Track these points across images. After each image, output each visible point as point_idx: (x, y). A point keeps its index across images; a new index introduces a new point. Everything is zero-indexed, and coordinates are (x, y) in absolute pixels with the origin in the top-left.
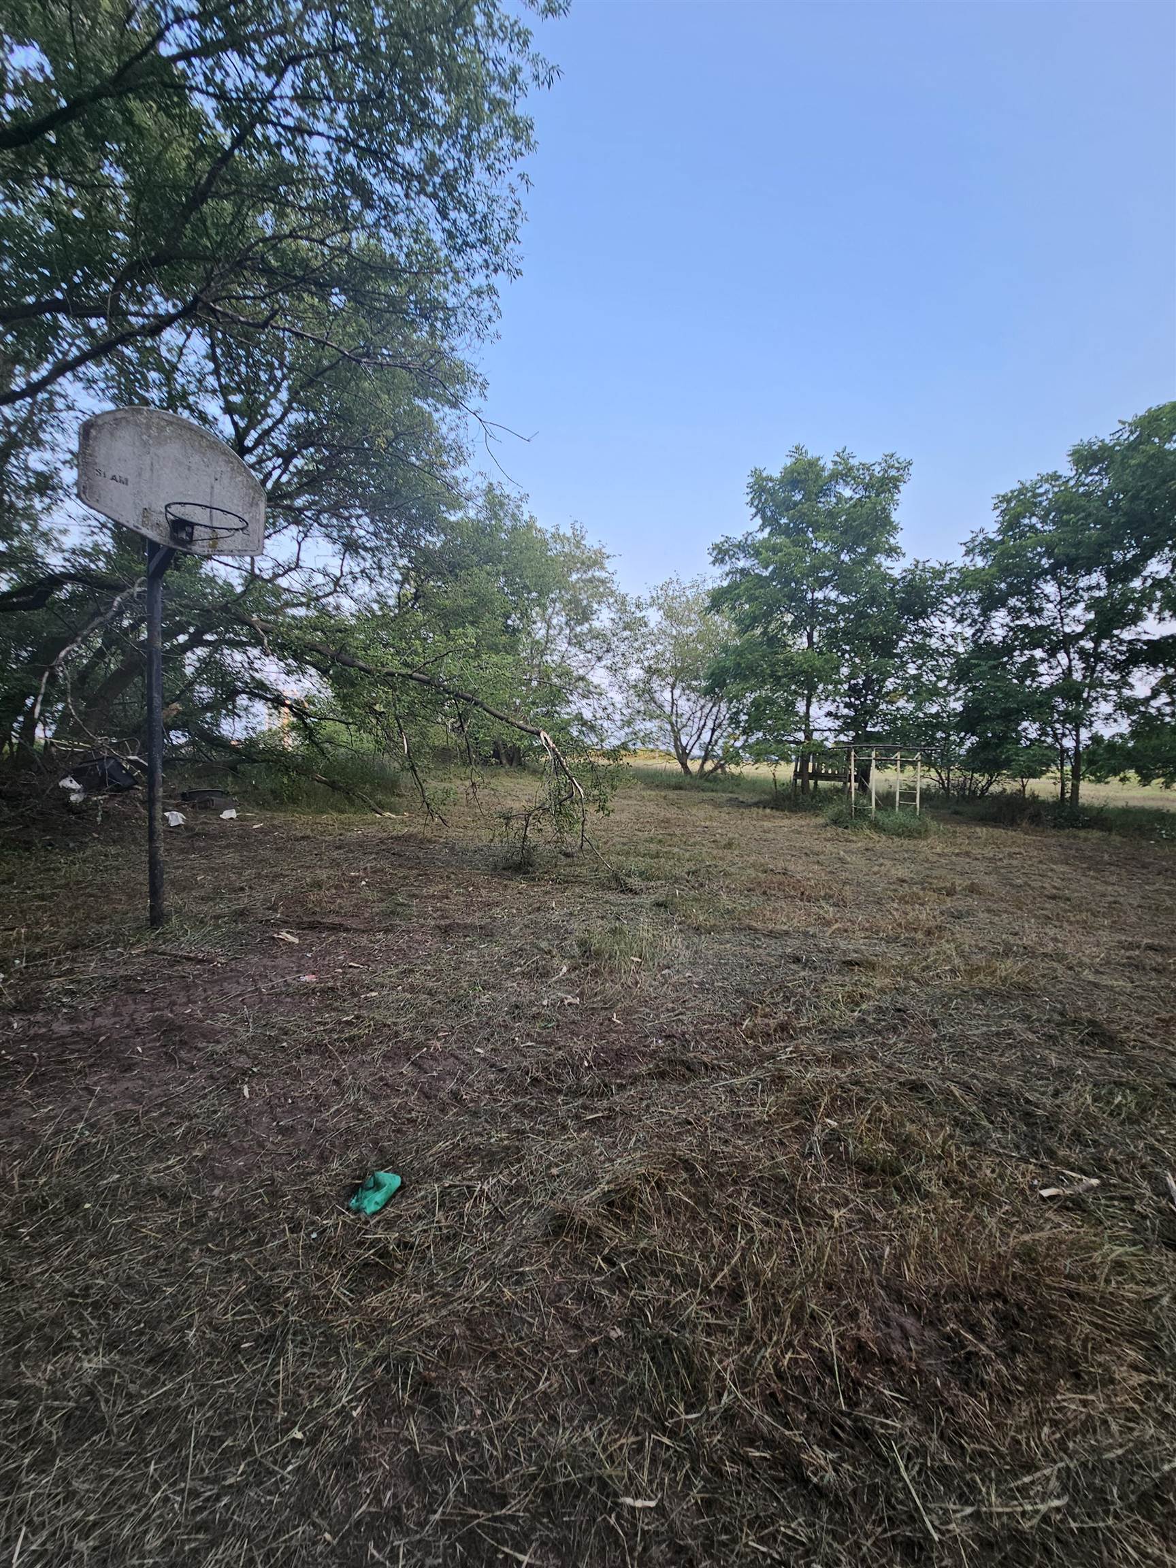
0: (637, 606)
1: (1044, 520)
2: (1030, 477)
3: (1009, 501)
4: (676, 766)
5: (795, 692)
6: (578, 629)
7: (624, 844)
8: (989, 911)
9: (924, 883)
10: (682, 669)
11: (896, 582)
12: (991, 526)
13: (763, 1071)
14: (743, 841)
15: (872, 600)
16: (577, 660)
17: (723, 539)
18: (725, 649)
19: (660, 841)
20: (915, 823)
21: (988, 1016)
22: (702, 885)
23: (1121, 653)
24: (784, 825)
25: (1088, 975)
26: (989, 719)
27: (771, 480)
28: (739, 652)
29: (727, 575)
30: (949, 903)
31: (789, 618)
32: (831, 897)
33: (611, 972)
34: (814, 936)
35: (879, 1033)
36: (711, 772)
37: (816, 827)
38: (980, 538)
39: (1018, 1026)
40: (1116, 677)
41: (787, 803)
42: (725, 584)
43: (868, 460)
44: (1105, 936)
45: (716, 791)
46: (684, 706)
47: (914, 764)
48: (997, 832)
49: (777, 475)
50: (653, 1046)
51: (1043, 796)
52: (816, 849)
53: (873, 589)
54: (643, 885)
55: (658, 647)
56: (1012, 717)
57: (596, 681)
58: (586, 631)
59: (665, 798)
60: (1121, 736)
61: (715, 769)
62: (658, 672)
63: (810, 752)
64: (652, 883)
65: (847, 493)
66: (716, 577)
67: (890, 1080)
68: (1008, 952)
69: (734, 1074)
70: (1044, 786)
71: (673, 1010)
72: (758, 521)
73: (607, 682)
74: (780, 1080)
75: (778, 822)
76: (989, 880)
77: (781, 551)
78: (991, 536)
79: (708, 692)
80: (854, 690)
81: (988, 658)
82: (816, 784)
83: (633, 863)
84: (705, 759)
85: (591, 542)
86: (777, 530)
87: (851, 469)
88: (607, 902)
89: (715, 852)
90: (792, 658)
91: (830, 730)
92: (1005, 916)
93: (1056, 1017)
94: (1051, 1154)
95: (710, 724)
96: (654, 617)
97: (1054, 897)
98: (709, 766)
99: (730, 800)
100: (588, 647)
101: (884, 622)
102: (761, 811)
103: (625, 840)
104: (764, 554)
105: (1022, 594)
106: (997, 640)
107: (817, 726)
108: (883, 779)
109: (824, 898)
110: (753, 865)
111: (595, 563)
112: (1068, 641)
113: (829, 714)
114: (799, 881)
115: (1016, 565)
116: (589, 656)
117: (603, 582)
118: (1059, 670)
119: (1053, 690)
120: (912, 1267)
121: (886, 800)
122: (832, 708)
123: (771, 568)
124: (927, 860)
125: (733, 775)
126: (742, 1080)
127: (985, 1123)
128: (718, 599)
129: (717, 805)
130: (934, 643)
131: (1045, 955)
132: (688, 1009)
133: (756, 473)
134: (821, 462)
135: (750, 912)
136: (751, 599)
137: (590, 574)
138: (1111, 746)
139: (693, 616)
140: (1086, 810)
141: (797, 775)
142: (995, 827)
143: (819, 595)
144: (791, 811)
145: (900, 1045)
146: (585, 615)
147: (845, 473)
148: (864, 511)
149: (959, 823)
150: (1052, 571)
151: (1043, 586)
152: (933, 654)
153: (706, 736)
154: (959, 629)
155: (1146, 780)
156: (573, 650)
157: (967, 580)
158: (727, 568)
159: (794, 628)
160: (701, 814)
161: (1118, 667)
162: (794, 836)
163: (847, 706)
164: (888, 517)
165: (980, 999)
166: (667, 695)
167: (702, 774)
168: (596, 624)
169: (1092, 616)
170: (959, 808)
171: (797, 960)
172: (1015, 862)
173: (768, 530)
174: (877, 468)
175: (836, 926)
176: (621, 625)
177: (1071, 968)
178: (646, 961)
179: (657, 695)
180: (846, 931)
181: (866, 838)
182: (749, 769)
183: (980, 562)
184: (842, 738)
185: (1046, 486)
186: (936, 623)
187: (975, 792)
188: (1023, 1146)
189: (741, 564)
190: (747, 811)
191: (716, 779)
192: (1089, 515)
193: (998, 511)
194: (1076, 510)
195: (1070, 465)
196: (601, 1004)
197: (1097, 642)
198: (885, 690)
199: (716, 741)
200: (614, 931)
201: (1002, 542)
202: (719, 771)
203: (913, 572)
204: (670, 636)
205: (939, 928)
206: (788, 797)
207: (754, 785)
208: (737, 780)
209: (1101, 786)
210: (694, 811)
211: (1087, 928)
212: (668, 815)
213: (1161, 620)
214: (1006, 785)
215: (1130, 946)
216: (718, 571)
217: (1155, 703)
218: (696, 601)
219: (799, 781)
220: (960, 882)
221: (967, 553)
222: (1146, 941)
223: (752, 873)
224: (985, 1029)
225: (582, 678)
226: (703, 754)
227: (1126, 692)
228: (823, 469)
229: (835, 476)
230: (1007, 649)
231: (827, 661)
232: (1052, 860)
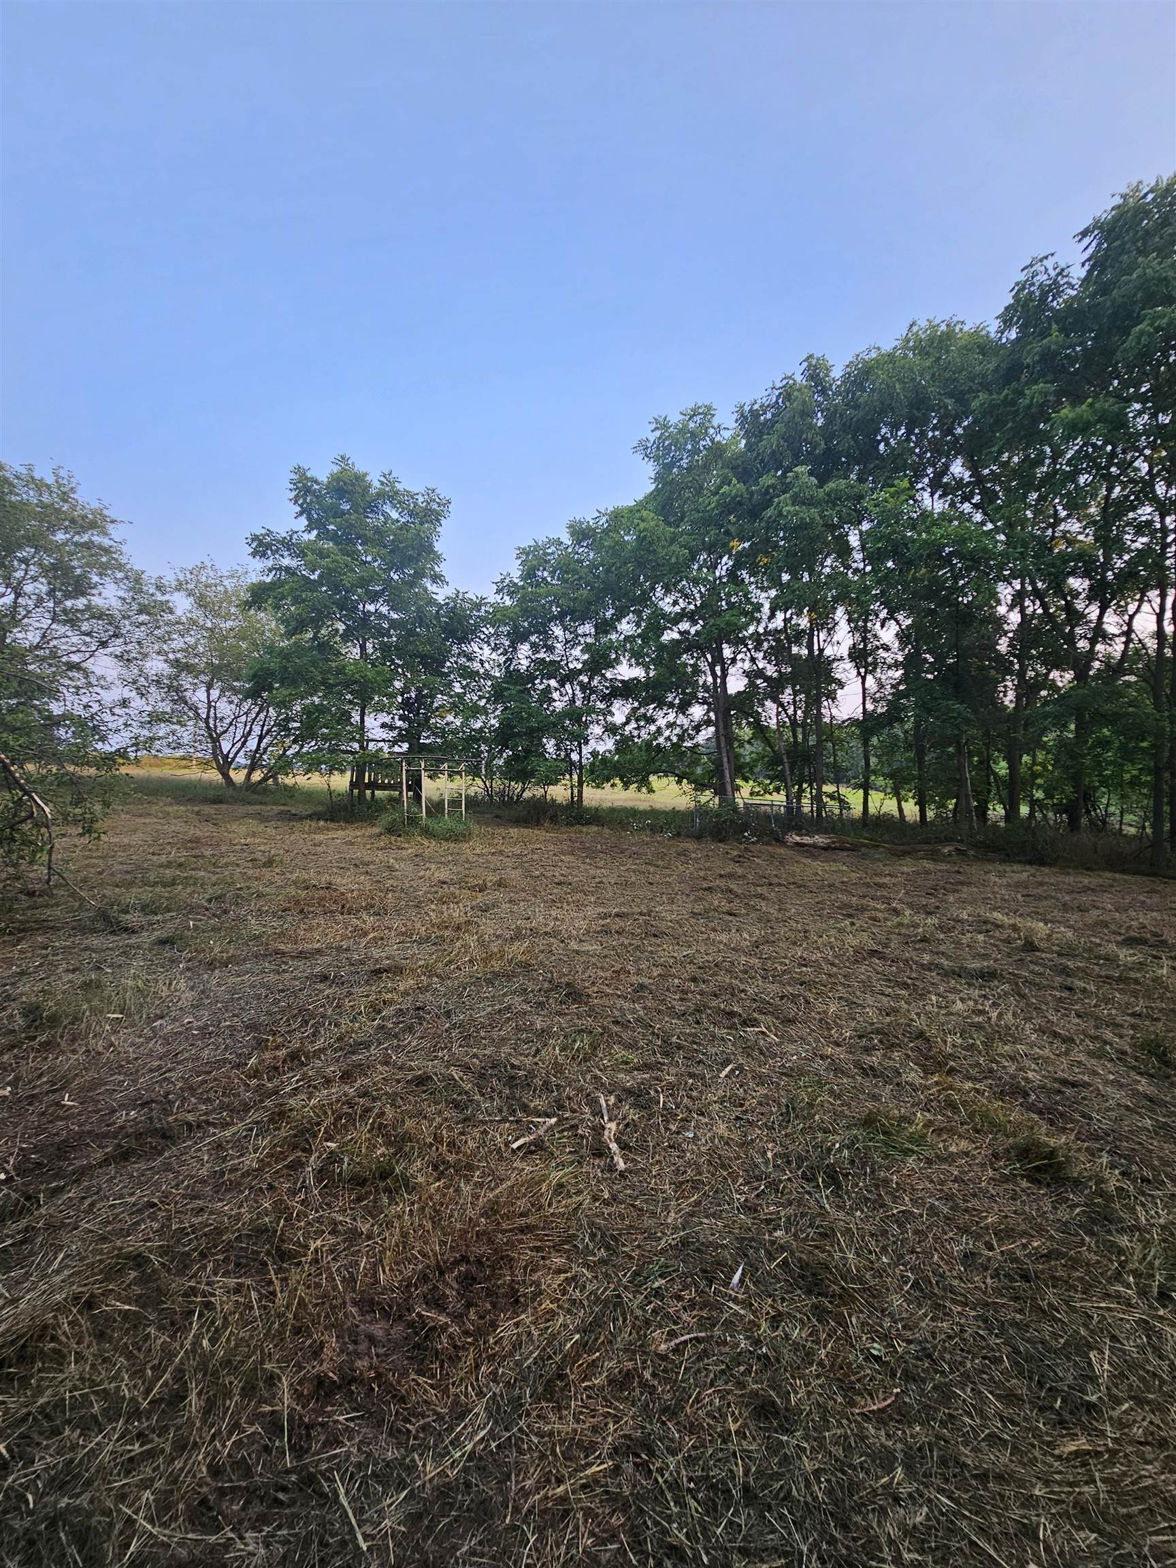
0: (158, 588)
1: (552, 573)
2: (542, 539)
3: (527, 554)
4: (214, 776)
5: (350, 702)
6: (69, 604)
7: (128, 872)
8: (510, 902)
9: (461, 883)
10: (220, 667)
11: (440, 607)
12: (515, 572)
13: (261, 1111)
14: (287, 859)
15: (421, 619)
16: (68, 641)
17: (263, 532)
18: (271, 649)
19: (180, 865)
20: (461, 828)
21: (493, 997)
22: (225, 912)
23: (607, 688)
24: (337, 836)
25: (574, 945)
26: (519, 735)
27: (316, 482)
28: (285, 655)
29: (270, 570)
30: (480, 898)
31: (341, 627)
32: (372, 906)
33: (74, 1040)
34: (347, 950)
35: (396, 1036)
36: (260, 782)
37: (370, 837)
38: (507, 581)
39: (517, 999)
40: (602, 706)
41: (343, 813)
42: (268, 580)
43: (414, 490)
44: (591, 911)
45: (265, 804)
46: (225, 708)
47: (459, 773)
48: (526, 831)
49: (323, 478)
50: (120, 1122)
51: (560, 800)
52: (367, 859)
53: (419, 609)
54: (144, 920)
55: (188, 639)
56: (535, 734)
57: (99, 671)
58: (81, 607)
59: (198, 813)
60: (610, 752)
61: (265, 779)
62: (188, 668)
63: (364, 763)
64: (159, 917)
65: (394, 515)
66: (256, 571)
67: (398, 1081)
68: (518, 936)
69: (225, 1125)
70: (559, 792)
71: (160, 1068)
72: (303, 522)
73: (115, 674)
74: (280, 1115)
75: (331, 835)
76: (515, 874)
77: (328, 557)
78: (516, 581)
79: (253, 694)
80: (406, 704)
81: (516, 684)
82: (373, 793)
83: (132, 896)
84: (252, 768)
85: (87, 498)
86: (324, 534)
87: (397, 493)
88: (86, 949)
89: (250, 872)
90: (344, 667)
91: (384, 740)
92: (522, 904)
93: (546, 985)
94: (525, 1108)
95: (257, 730)
96: (182, 605)
97: (559, 884)
98: (257, 776)
99: (281, 812)
100: (85, 627)
101: (430, 641)
102: (314, 824)
103: (129, 868)
104: (310, 557)
105: (540, 633)
106: (523, 668)
107: (371, 737)
108: (432, 788)
109: (366, 909)
110: (294, 883)
111: (93, 525)
112: (571, 676)
113: (384, 726)
114: (342, 894)
115: (533, 609)
116: (88, 639)
117: (107, 551)
118: (566, 698)
119: (565, 714)
120: (387, 1269)
121: (436, 808)
122: (388, 720)
123: (318, 572)
124: (467, 861)
125: (286, 786)
126: (234, 1129)
127: (477, 1097)
128: (259, 596)
129: (264, 819)
130: (476, 666)
131: (546, 933)
132: (178, 1063)
133: (298, 470)
134: (368, 478)
135: (282, 934)
136: (296, 601)
137: (85, 538)
138: (604, 760)
139: (233, 610)
140: (588, 810)
141: (353, 785)
142: (527, 827)
143: (371, 608)
144: (347, 822)
145: (414, 1044)
146: (81, 588)
147: (391, 495)
148: (410, 536)
149: (499, 825)
150: (561, 617)
151: (554, 629)
152: (473, 675)
153: (252, 744)
154: (494, 656)
155: (626, 785)
156: (62, 629)
157: (498, 616)
158: (270, 563)
159: (346, 637)
160: (243, 830)
161: (604, 698)
162: (345, 848)
163: (402, 718)
164: (431, 545)
165: (490, 982)
166: (201, 694)
167: (248, 785)
168: (97, 601)
169: (586, 657)
170: (499, 812)
171: (324, 978)
172: (535, 857)
173: (315, 532)
174: (421, 499)
175: (371, 936)
176: (135, 607)
177: (562, 942)
178: (129, 1015)
179: (188, 694)
180: (382, 939)
181: (417, 844)
182: (301, 780)
183: (508, 602)
184: (396, 749)
185: (553, 548)
186: (476, 649)
187: (512, 798)
188: (505, 1109)
189: (286, 562)
190: (298, 825)
191: (266, 791)
192: (581, 578)
193: (519, 561)
194: (575, 572)
195: (568, 536)
196: (46, 1087)
197: (591, 678)
198: (435, 705)
199: (265, 750)
200: (86, 986)
201: (523, 587)
202: (270, 781)
203: (454, 600)
204: (203, 627)
205: (468, 923)
206: (345, 808)
207: (310, 796)
208: (291, 791)
209: (599, 791)
210: (234, 827)
211: (579, 906)
212: (198, 833)
213: (631, 665)
214: (533, 792)
215: (606, 916)
216: (258, 564)
217: (628, 728)
218: (236, 593)
219: (356, 791)
220: (492, 878)
221: (498, 592)
222: (617, 910)
223: (292, 891)
224: (490, 1009)
225: (75, 667)
226: (249, 762)
227: (609, 718)
228: (370, 486)
229: (381, 494)
230: (531, 678)
231: (378, 673)
232: (563, 853)
